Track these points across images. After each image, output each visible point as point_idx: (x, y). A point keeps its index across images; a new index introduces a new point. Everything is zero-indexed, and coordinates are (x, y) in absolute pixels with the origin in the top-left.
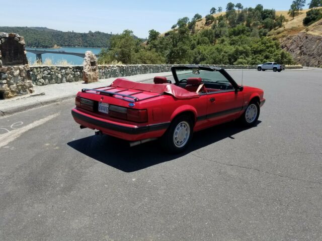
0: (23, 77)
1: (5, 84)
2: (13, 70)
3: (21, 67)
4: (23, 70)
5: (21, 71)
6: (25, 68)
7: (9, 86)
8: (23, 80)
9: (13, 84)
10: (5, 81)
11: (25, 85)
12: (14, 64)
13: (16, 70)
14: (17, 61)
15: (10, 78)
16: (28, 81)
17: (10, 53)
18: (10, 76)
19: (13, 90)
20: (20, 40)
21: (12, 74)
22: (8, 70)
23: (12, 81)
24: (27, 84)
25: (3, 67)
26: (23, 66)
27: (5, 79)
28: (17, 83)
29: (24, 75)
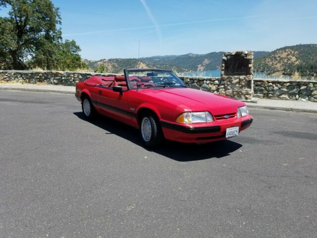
0: (242, 85)
1: (222, 88)
2: (233, 79)
3: (242, 77)
4: (243, 80)
5: (240, 80)
6: (247, 78)
7: (225, 91)
8: (241, 88)
9: (229, 90)
10: (223, 86)
11: (241, 92)
12: (236, 75)
13: (236, 79)
14: (240, 72)
15: (228, 85)
16: (247, 89)
17: (233, 67)
18: (228, 83)
19: (228, 94)
20: (246, 56)
21: (231, 81)
22: (227, 78)
23: (229, 87)
24: (244, 92)
25: (223, 76)
26: (244, 76)
27: (224, 85)
28: (233, 89)
29: (243, 84)
